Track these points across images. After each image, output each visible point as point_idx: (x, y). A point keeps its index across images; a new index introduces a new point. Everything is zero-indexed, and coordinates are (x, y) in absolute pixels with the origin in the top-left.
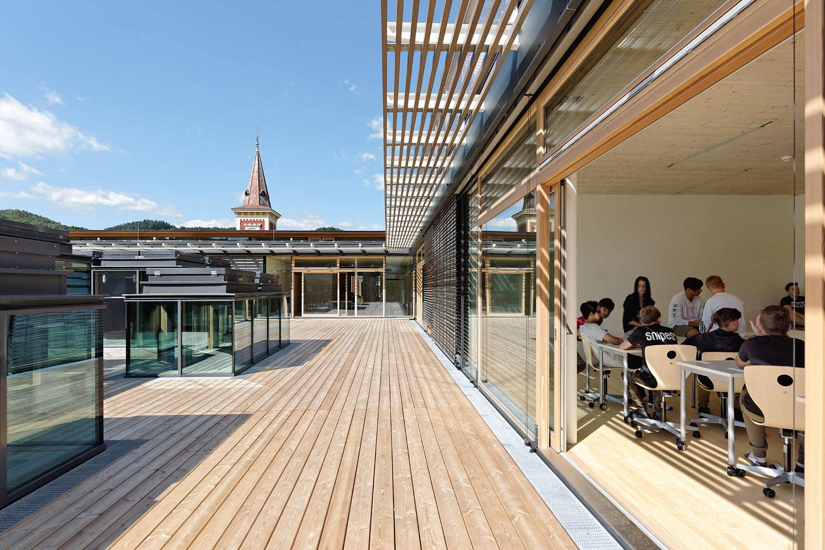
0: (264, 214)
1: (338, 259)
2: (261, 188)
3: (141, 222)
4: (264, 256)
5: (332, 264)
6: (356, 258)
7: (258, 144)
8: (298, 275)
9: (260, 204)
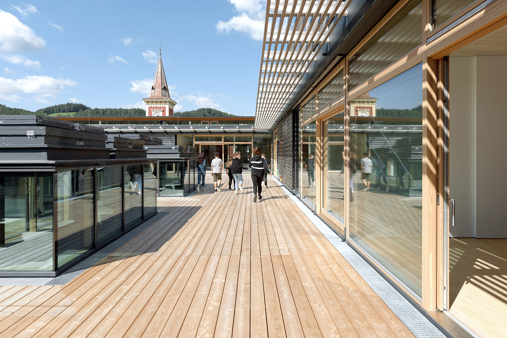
0: (165, 102)
1: (223, 136)
2: (163, 84)
3: (65, 105)
4: (175, 134)
5: (219, 139)
6: (234, 136)
7: (161, 54)
8: (197, 146)
9: (162, 96)
